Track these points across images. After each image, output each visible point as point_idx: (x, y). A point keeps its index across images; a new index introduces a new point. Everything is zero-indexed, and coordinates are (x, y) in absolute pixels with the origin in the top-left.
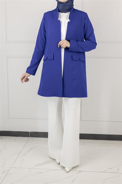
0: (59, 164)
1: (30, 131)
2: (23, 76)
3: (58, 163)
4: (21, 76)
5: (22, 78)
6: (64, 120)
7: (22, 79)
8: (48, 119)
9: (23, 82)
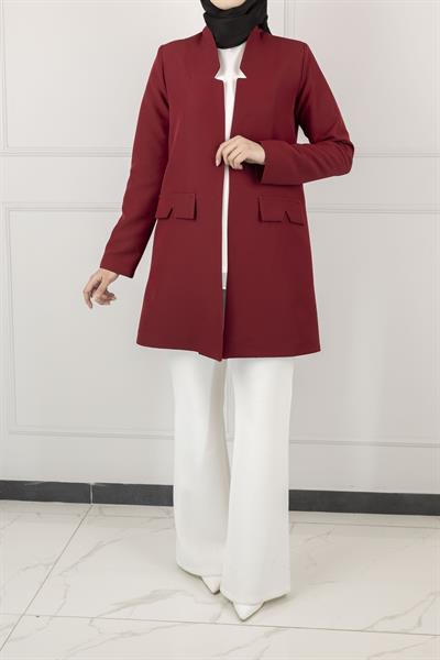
0: (218, 592)
1: (92, 481)
2: (94, 281)
3: (214, 590)
4: (85, 282)
5: (89, 288)
6: (232, 439)
7: (91, 294)
8: (173, 438)
9: (91, 306)
